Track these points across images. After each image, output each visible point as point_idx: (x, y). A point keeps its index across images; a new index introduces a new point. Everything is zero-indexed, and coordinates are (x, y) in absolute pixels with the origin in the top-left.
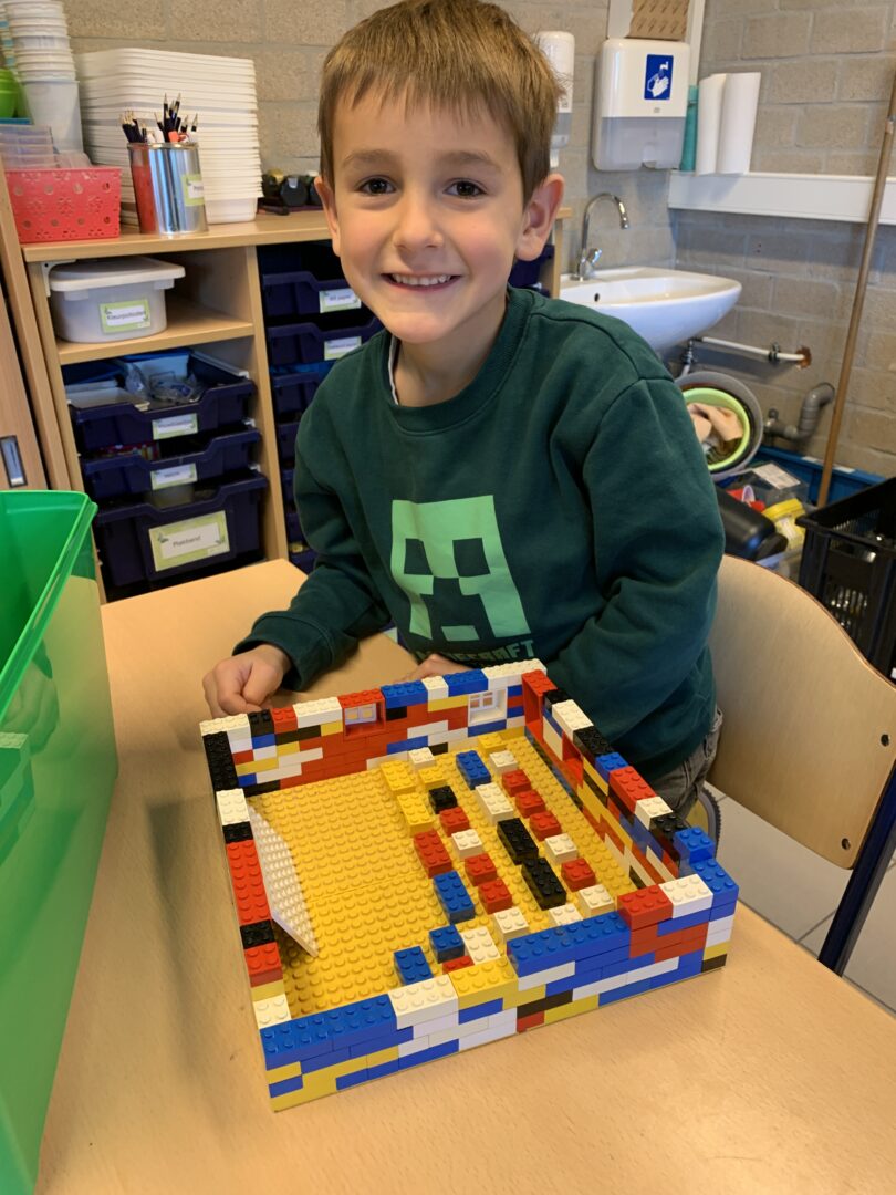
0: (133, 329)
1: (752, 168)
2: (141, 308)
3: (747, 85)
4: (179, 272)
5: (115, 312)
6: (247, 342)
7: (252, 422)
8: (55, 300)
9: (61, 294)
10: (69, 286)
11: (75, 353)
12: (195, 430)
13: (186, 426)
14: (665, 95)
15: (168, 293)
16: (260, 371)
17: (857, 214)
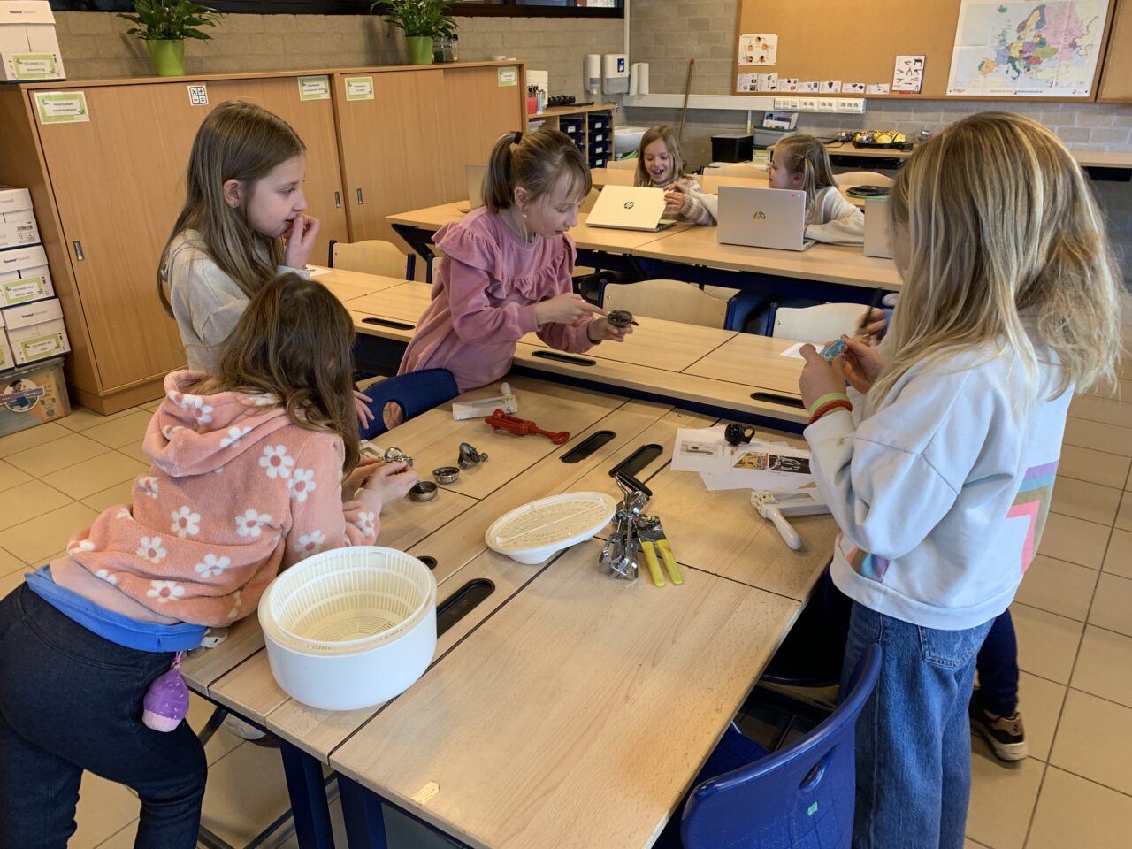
1: (650, 92)
3: (645, 66)
4: (544, 121)
14: (623, 71)
17: (680, 105)
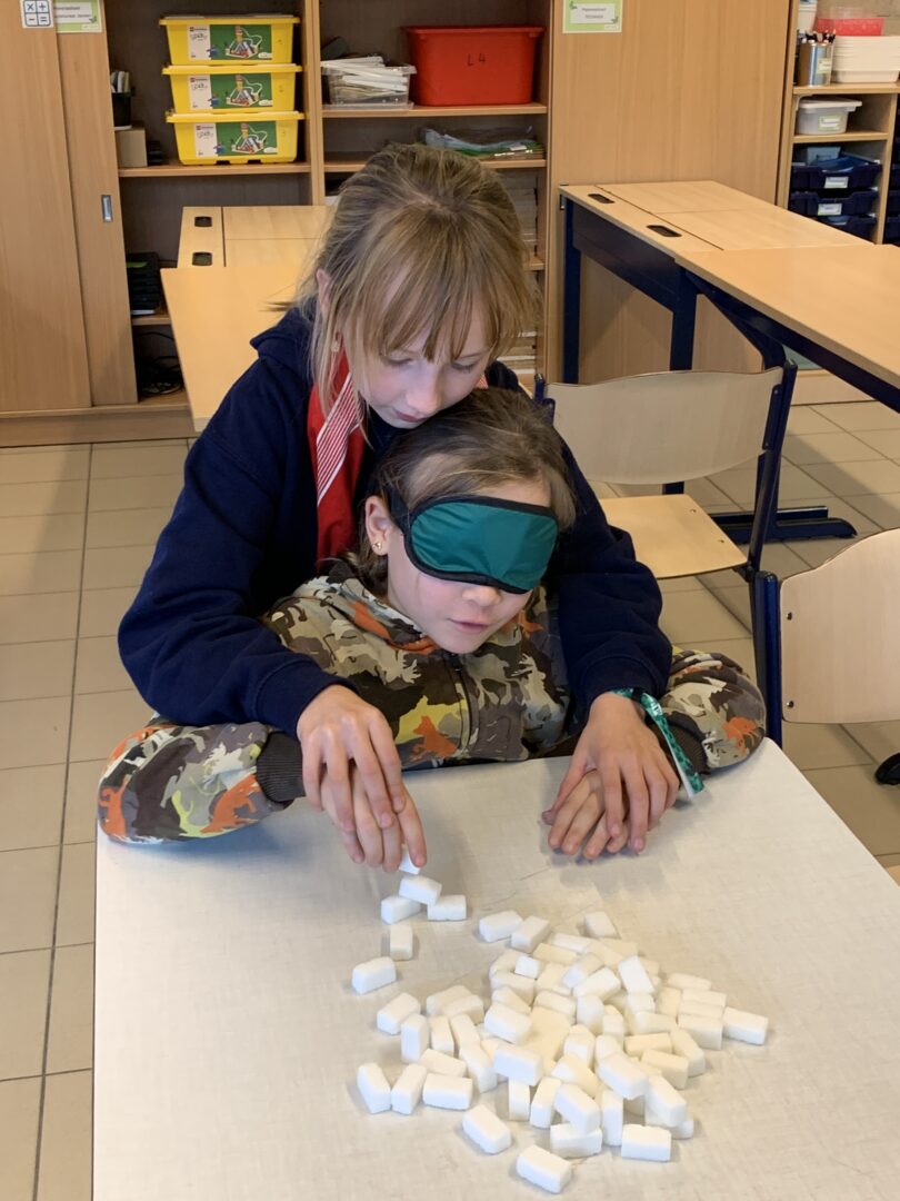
0: (832, 130)
2: (837, 120)
4: (859, 104)
5: (826, 120)
6: (884, 142)
7: (876, 189)
8: (800, 114)
9: (804, 110)
10: (809, 106)
11: (800, 139)
12: (845, 187)
13: (839, 183)
15: (850, 114)
16: (886, 161)
